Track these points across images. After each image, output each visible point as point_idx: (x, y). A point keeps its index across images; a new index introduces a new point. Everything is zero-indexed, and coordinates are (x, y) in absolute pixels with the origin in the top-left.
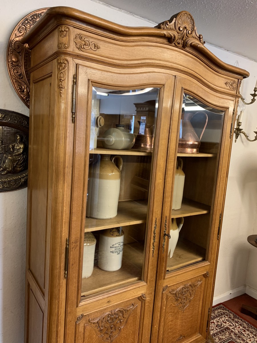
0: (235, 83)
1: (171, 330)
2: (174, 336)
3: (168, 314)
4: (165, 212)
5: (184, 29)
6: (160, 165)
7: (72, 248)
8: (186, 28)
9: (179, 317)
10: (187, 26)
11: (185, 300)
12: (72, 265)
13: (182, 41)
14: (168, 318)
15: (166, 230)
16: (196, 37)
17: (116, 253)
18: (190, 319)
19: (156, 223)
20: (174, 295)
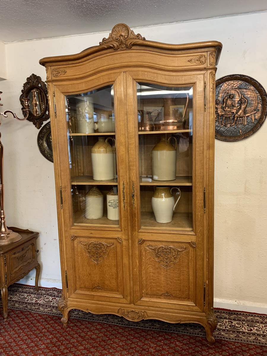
0: (203, 56)
1: (154, 281)
2: (158, 288)
3: (148, 265)
4: (131, 177)
5: (120, 37)
6: (121, 141)
7: (63, 191)
8: (122, 35)
9: (162, 273)
10: (123, 34)
11: (168, 260)
12: (65, 201)
13: (124, 45)
14: (149, 268)
15: (134, 192)
16: (134, 37)
17: (112, 207)
18: (177, 282)
19: (124, 184)
20: (153, 251)
